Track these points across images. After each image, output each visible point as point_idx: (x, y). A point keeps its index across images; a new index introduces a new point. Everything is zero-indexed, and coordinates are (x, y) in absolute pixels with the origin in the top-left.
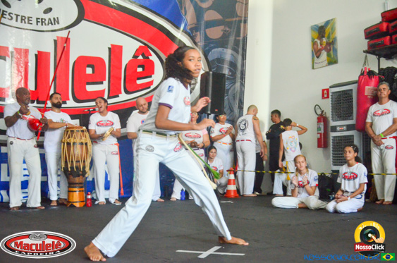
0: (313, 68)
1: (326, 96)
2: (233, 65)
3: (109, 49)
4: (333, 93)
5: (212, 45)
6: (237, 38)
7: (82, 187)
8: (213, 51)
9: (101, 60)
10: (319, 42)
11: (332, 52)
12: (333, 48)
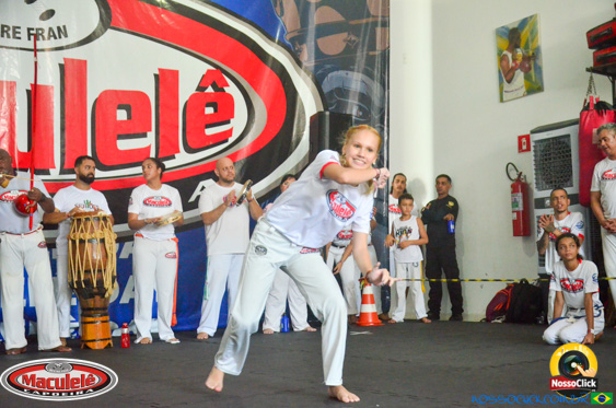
0: (502, 100)
1: (524, 147)
2: (365, 99)
3: (156, 76)
4: (536, 142)
5: (328, 66)
6: (371, 53)
7: (105, 315)
8: (330, 75)
9: (142, 96)
10: (510, 55)
11: (532, 72)
12: (535, 65)
